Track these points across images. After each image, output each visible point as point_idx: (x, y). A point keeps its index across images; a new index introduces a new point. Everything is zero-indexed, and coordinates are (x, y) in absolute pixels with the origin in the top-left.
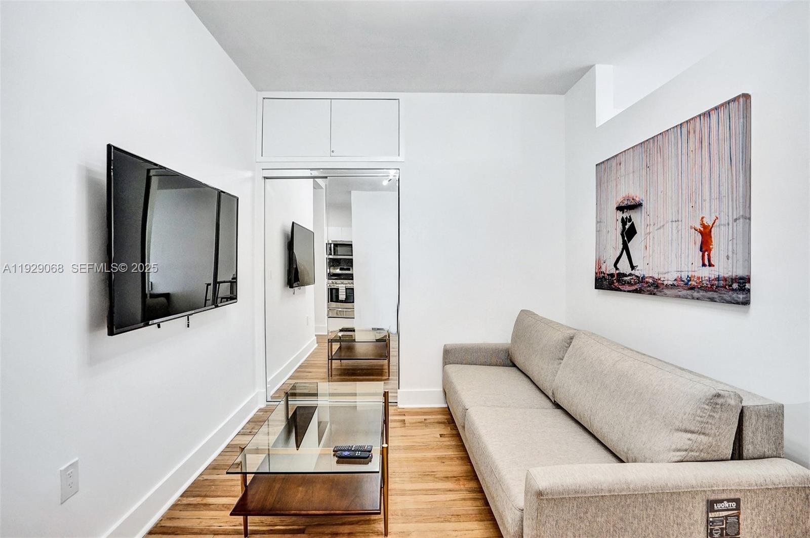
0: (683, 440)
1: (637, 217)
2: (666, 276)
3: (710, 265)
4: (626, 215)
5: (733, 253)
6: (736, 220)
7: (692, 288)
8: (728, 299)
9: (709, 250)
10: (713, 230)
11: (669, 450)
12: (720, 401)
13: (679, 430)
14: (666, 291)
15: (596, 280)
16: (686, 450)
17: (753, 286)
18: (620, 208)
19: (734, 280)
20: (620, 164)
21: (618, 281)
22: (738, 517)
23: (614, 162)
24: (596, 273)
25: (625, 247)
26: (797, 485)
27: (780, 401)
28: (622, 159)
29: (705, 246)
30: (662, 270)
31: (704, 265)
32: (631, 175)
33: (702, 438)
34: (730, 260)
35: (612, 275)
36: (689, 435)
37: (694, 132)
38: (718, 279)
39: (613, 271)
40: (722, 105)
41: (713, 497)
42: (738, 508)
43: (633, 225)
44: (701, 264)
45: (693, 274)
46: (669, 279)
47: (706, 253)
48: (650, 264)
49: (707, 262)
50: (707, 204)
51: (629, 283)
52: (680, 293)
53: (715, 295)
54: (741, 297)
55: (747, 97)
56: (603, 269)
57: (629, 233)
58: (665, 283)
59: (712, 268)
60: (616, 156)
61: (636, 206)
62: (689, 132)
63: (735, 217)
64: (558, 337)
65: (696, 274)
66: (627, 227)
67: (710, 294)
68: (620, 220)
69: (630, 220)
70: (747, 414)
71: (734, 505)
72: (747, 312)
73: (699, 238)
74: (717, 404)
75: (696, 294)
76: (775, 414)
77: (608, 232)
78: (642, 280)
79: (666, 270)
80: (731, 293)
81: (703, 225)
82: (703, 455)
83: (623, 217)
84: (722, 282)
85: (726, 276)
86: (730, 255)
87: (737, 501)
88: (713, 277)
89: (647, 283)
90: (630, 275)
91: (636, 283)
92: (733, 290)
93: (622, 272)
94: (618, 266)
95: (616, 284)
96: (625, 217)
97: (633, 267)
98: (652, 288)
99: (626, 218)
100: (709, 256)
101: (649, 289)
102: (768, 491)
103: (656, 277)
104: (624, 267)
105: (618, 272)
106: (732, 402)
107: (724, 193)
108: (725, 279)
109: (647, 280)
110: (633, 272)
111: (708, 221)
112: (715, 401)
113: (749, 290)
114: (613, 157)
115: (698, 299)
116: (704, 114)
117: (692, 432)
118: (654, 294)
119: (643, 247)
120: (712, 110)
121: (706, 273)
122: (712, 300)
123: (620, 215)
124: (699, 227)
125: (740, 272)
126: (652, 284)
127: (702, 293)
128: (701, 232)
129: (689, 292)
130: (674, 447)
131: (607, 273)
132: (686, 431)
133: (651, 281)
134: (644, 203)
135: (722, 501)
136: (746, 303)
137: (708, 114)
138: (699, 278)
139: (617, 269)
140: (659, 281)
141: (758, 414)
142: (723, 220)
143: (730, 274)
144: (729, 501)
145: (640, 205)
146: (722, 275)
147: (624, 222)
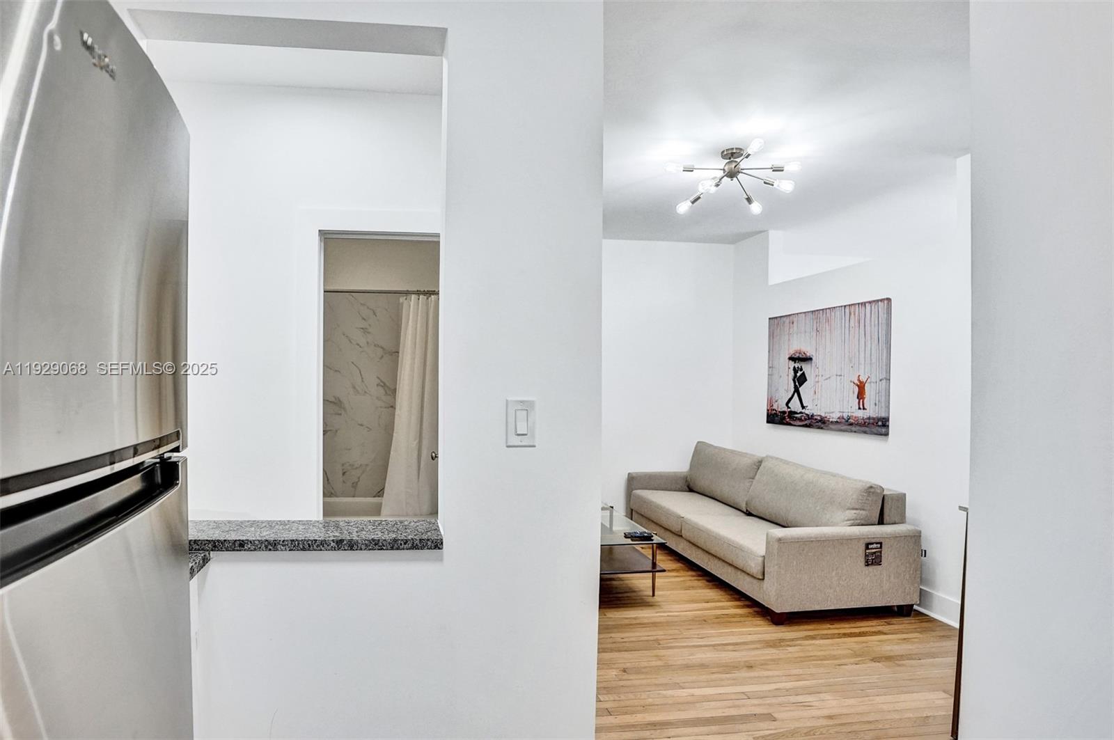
0: (851, 514)
1: (807, 368)
2: (831, 415)
3: (864, 409)
4: (797, 365)
5: (879, 401)
6: (881, 380)
7: (851, 424)
8: (876, 432)
9: (863, 399)
10: (866, 385)
11: (843, 521)
12: (872, 490)
13: (848, 509)
14: (831, 426)
15: (768, 416)
16: (853, 520)
17: (891, 423)
18: (791, 359)
19: (879, 419)
20: (793, 323)
21: (790, 417)
22: (881, 552)
23: (787, 320)
24: (768, 410)
25: (797, 391)
26: (911, 534)
27: (904, 492)
28: (795, 319)
29: (861, 395)
30: (828, 411)
31: (859, 408)
32: (803, 335)
33: (861, 512)
34: (877, 407)
35: (784, 412)
36: (855, 511)
37: (855, 314)
38: (869, 418)
39: (785, 409)
40: (874, 301)
41: (868, 541)
42: (881, 547)
43: (803, 374)
44: (857, 408)
45: (852, 414)
46: (834, 417)
47: (861, 401)
48: (819, 405)
49: (861, 407)
50: (862, 367)
51: (800, 420)
52: (842, 428)
53: (867, 429)
54: (883, 430)
55: (889, 300)
56: (775, 407)
57: (800, 380)
58: (831, 420)
59: (865, 411)
60: (789, 315)
61: (807, 359)
62: (850, 314)
63: (881, 378)
64: (747, 461)
65: (854, 415)
66: (798, 375)
67: (863, 429)
68: (792, 368)
69: (801, 370)
70: (885, 497)
71: (879, 545)
72: (887, 441)
73: (857, 389)
74: (870, 492)
75: (854, 429)
76: (901, 499)
77: (781, 377)
78: (811, 417)
79: (832, 411)
80: (877, 428)
81: (859, 380)
82: (863, 522)
83: (794, 367)
84: (871, 421)
85: (874, 416)
86: (877, 402)
87: (881, 543)
88: (865, 417)
89: (816, 419)
90: (801, 413)
91: (806, 420)
92: (878, 426)
93: (793, 410)
94: (790, 405)
95: (788, 420)
96: (796, 366)
97: (803, 407)
98: (820, 423)
99: (798, 368)
100: (863, 402)
101: (817, 424)
102: (896, 537)
103: (823, 415)
104: (795, 405)
105: (789, 410)
106: (879, 491)
107: (874, 360)
108: (874, 419)
109: (816, 417)
110: (803, 411)
111: (863, 379)
112: (871, 490)
113: (888, 426)
114: (786, 316)
115: (855, 432)
116: (862, 303)
117: (857, 509)
118: (822, 428)
119: (813, 392)
120: (867, 302)
121: (861, 414)
122: (865, 432)
123: (792, 364)
124: (856, 382)
125: (883, 415)
126: (820, 421)
127: (858, 428)
128: (858, 385)
129: (849, 427)
130: (846, 519)
131: (779, 410)
132: (853, 509)
133: (819, 418)
134: (814, 359)
135: (872, 544)
136: (887, 434)
137: (864, 304)
138: (856, 417)
139: (789, 408)
140: (826, 419)
141: (892, 499)
142: (873, 379)
143: (877, 415)
144: (877, 543)
145: (811, 359)
146: (871, 416)
147: (795, 371)
